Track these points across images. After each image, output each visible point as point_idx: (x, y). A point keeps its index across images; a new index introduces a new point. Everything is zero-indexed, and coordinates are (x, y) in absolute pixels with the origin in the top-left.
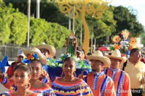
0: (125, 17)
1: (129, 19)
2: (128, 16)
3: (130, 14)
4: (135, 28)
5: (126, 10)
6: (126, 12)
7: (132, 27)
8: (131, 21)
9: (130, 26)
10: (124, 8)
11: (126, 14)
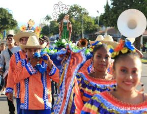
0: (5, 15)
1: (7, 17)
2: (7, 15)
3: (8, 13)
4: (12, 23)
5: (6, 11)
6: (5, 12)
7: (10, 22)
8: (9, 18)
9: (9, 22)
10: (4, 9)
11: (5, 13)
